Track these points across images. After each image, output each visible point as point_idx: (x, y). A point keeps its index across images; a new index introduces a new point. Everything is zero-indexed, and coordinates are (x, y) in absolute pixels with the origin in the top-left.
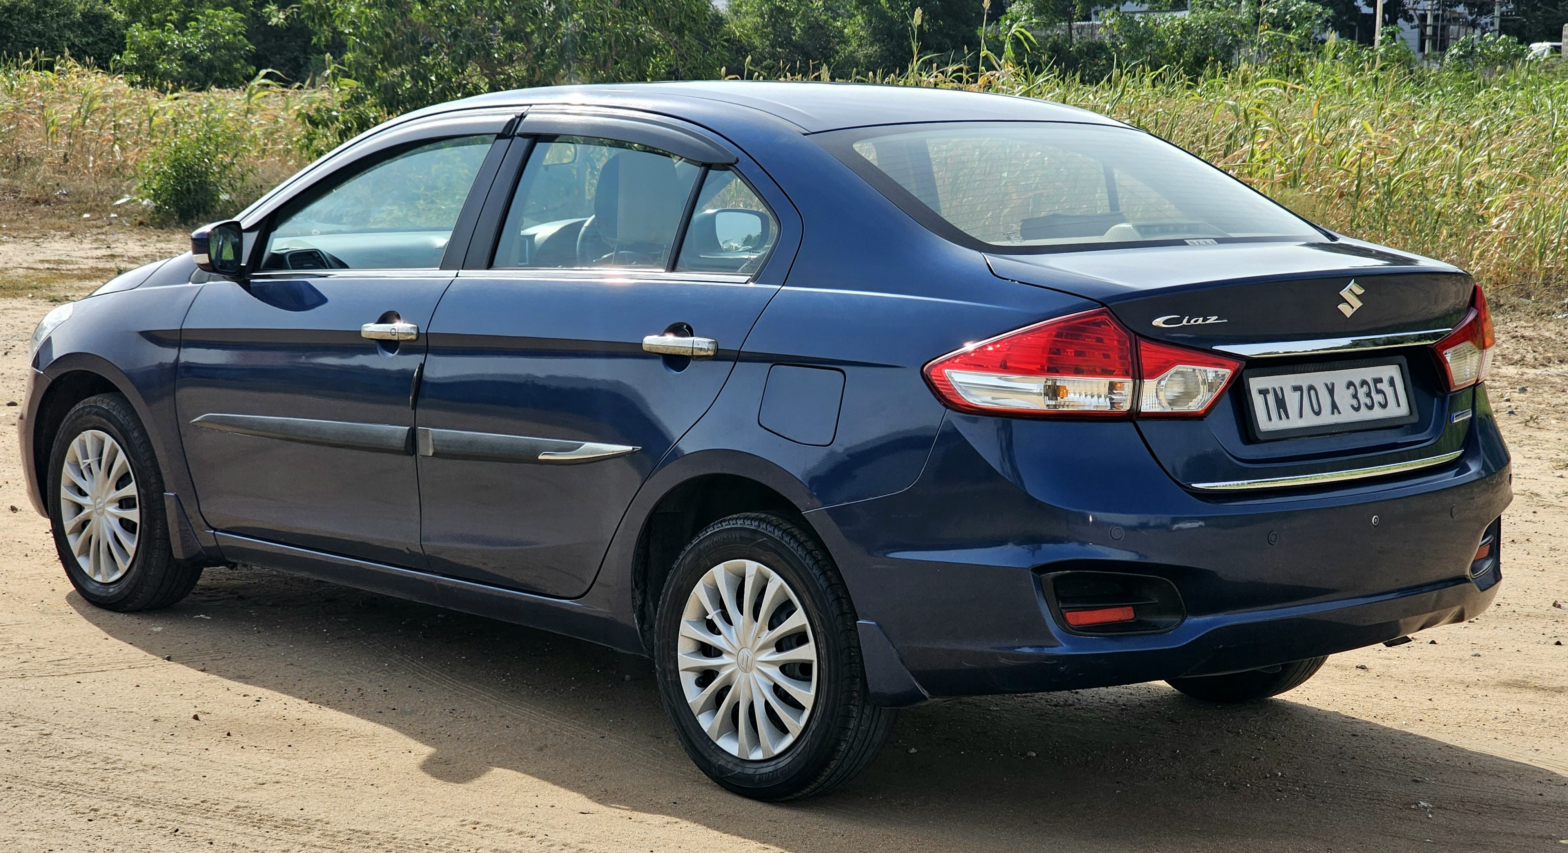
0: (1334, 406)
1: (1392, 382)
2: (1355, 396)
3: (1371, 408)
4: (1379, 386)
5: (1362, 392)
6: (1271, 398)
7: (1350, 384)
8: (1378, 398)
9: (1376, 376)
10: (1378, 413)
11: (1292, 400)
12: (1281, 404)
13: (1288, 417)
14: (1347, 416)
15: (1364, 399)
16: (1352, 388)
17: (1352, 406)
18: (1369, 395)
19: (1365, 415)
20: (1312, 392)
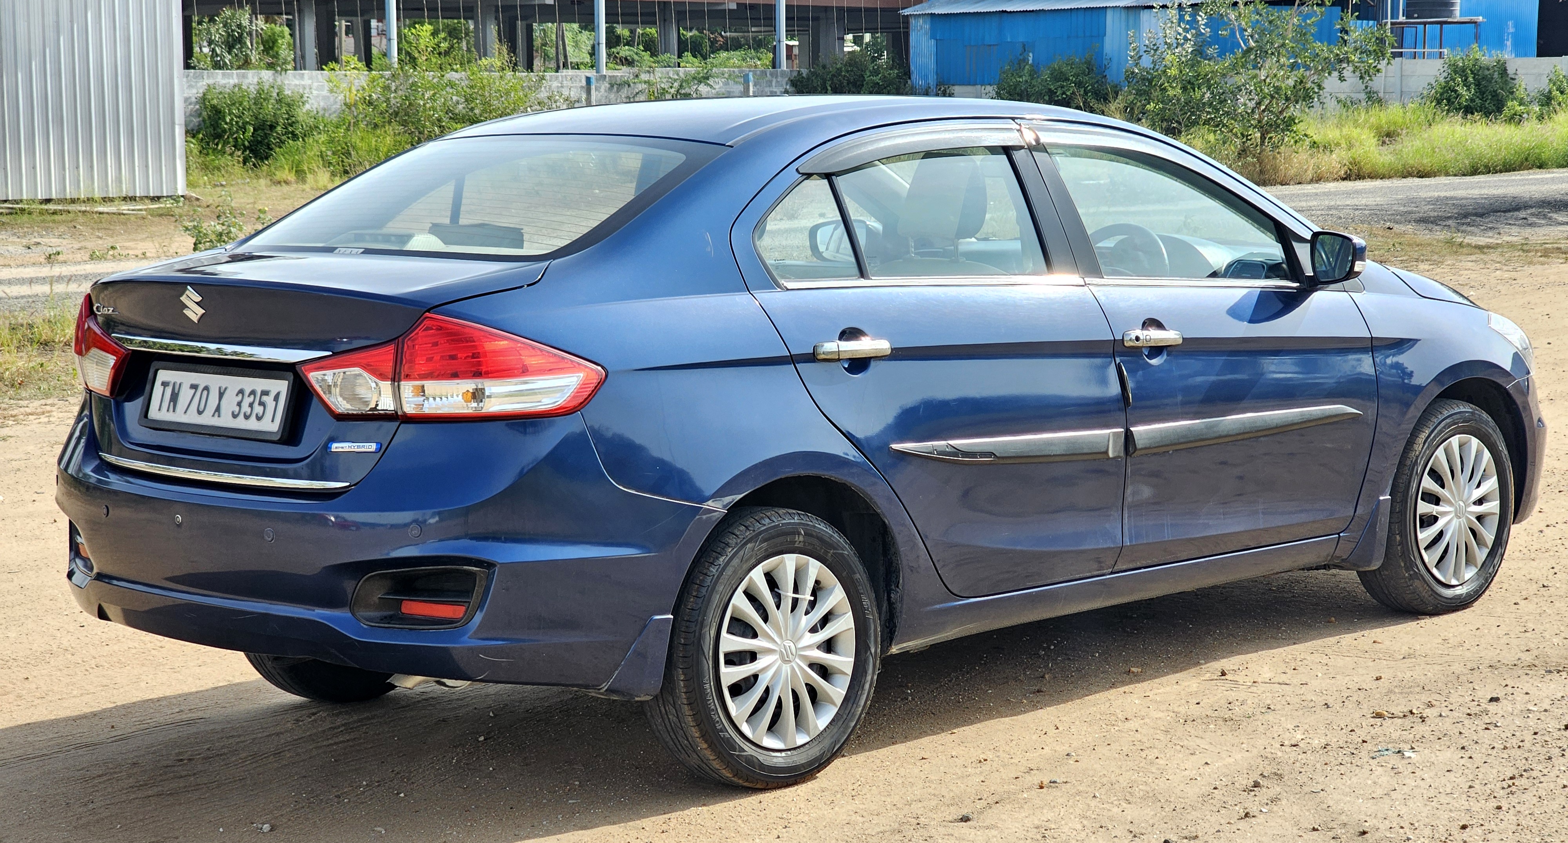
0: (218, 409)
1: (276, 398)
2: (239, 404)
3: (247, 417)
4: (265, 398)
5: (247, 400)
6: (169, 391)
7: (241, 392)
8: (258, 409)
9: (266, 388)
10: (252, 425)
11: (185, 394)
12: (174, 398)
13: (174, 411)
14: (225, 421)
15: (245, 408)
16: (240, 396)
17: (233, 413)
18: (251, 405)
19: (241, 423)
20: (205, 392)
